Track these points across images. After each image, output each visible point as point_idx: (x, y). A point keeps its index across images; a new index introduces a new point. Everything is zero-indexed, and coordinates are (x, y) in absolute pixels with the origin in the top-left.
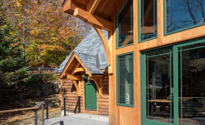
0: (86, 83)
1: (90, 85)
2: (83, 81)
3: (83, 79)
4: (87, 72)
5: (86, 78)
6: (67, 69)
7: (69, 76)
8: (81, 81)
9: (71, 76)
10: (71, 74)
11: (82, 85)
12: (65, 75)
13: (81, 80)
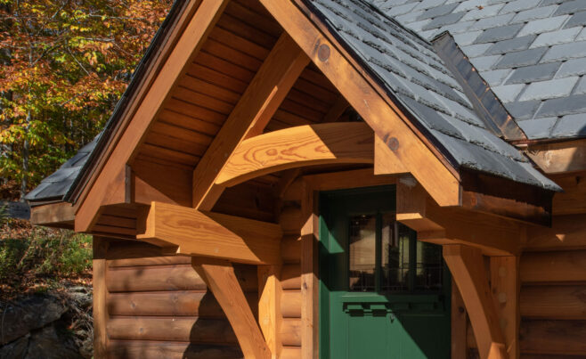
0: (338, 298)
1: (377, 313)
2: (308, 278)
3: (307, 256)
4: (394, 145)
5: (334, 246)
6: (146, 140)
7: (163, 218)
8: (280, 278)
9: (192, 213)
10: (187, 199)
11: (298, 317)
12: (119, 197)
13: (287, 269)
